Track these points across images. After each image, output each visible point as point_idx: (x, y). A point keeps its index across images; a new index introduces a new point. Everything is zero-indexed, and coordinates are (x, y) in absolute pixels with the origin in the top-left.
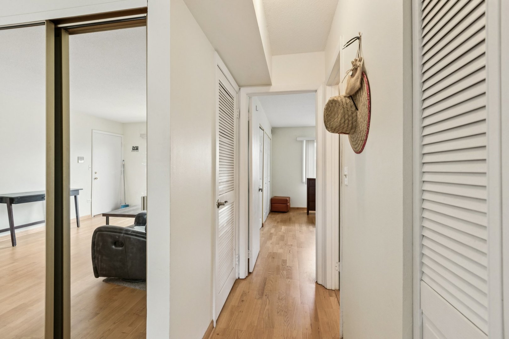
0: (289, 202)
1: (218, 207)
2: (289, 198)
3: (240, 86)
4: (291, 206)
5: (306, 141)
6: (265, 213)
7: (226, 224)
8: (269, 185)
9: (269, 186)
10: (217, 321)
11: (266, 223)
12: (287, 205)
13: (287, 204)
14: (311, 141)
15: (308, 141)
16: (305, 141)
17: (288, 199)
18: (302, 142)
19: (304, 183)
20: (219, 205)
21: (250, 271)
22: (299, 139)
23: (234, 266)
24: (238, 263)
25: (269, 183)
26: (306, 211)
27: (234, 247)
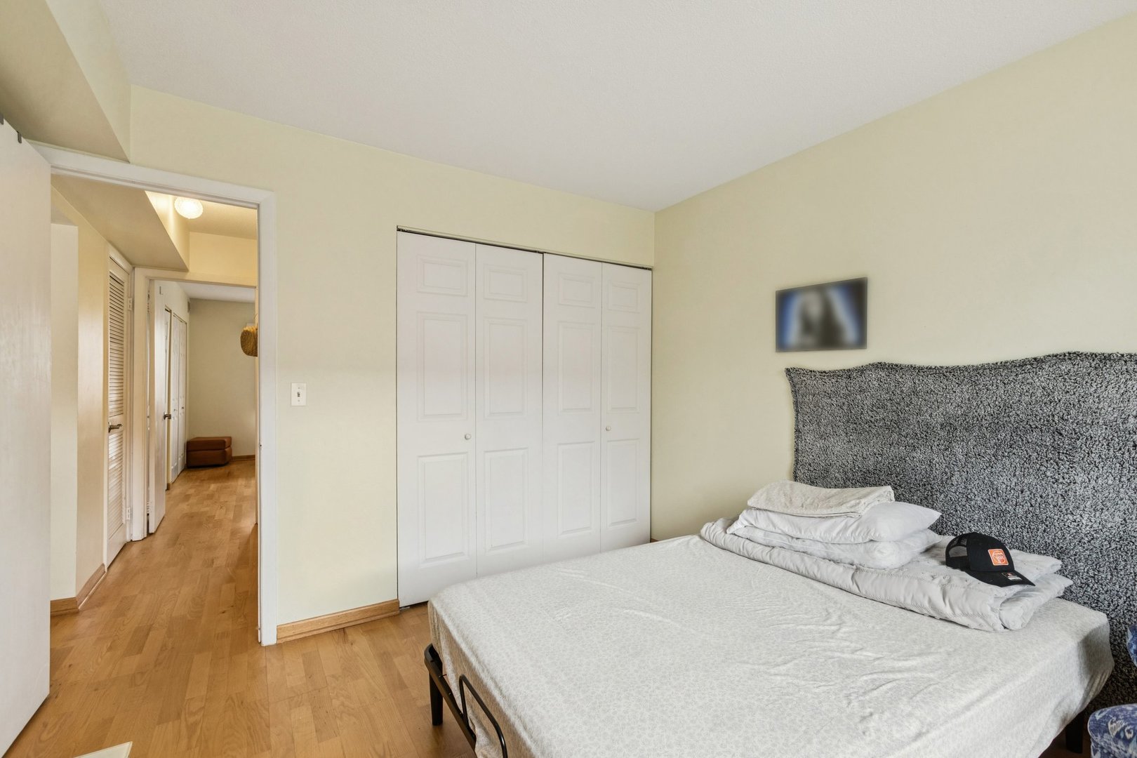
0: (229, 446)
1: (109, 432)
2: (230, 438)
3: (134, 265)
7: (114, 458)
8: (182, 415)
9: (181, 417)
10: (109, 568)
11: (176, 484)
13: (224, 450)
17: (226, 440)
20: (111, 428)
21: (150, 532)
23: (124, 521)
24: (129, 519)
25: (181, 411)
27: (124, 493)
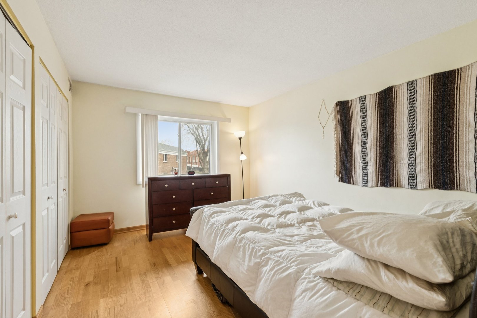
0: (112, 222)
4: (117, 227)
5: (143, 115)
6: (62, 246)
12: (109, 230)
13: (108, 228)
14: (151, 115)
15: (146, 115)
16: (140, 114)
17: (109, 218)
18: (135, 115)
19: (139, 185)
22: (129, 110)
26: (144, 232)
